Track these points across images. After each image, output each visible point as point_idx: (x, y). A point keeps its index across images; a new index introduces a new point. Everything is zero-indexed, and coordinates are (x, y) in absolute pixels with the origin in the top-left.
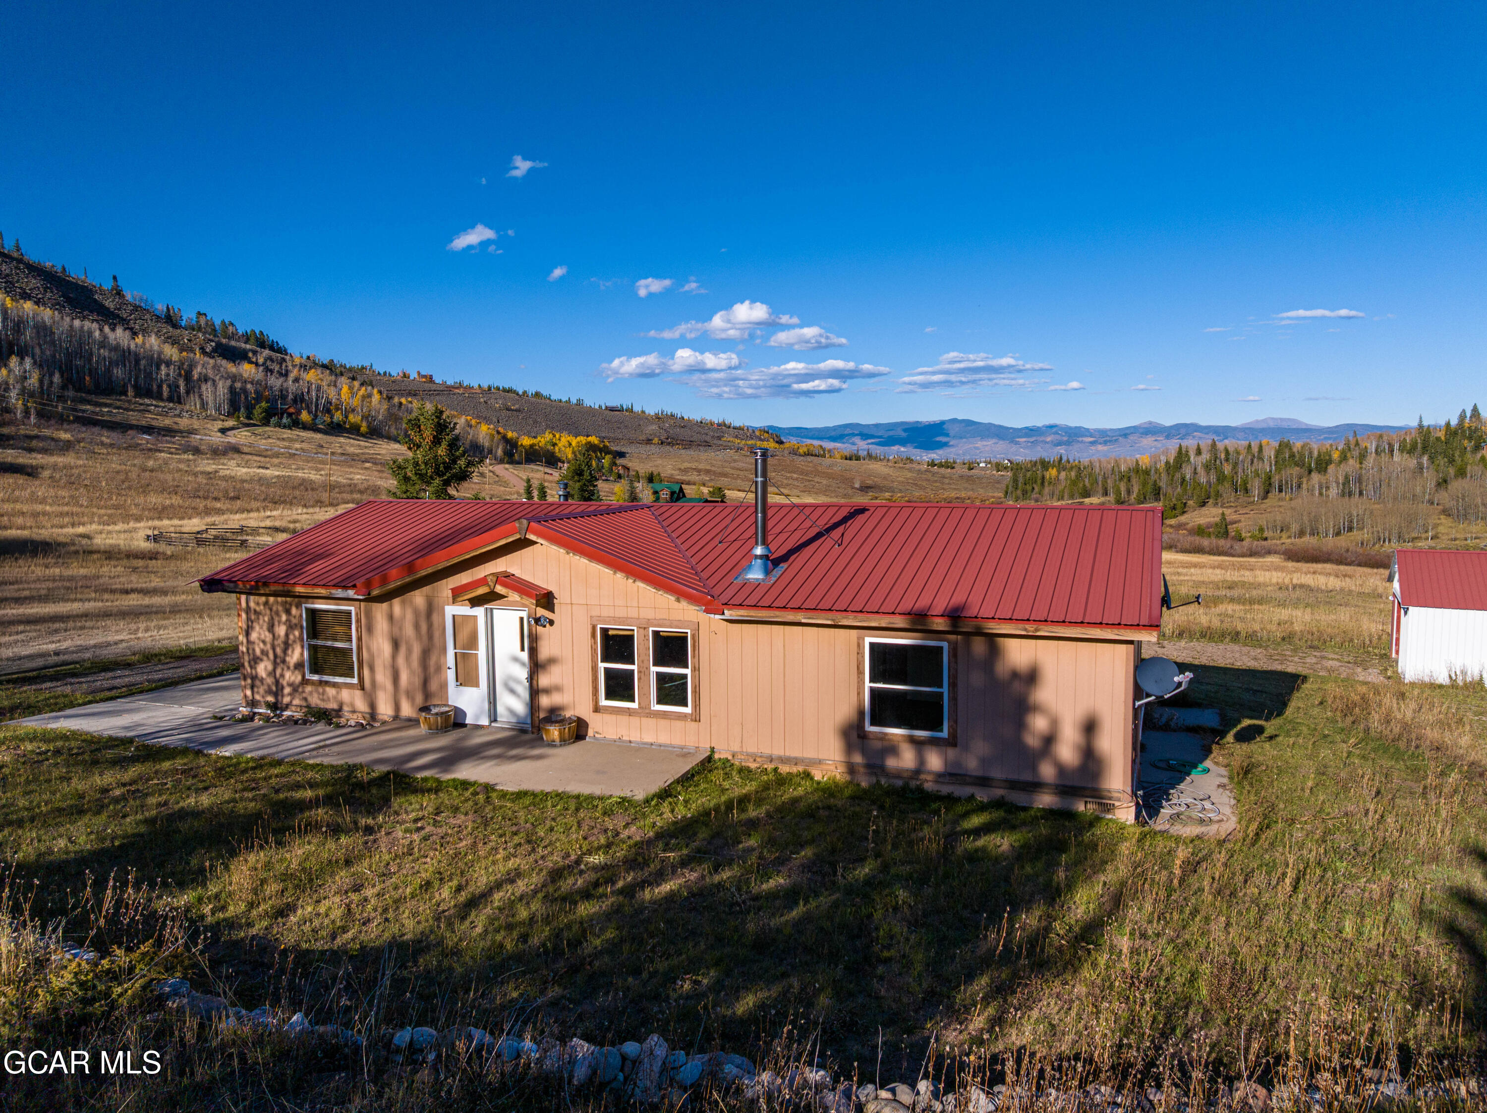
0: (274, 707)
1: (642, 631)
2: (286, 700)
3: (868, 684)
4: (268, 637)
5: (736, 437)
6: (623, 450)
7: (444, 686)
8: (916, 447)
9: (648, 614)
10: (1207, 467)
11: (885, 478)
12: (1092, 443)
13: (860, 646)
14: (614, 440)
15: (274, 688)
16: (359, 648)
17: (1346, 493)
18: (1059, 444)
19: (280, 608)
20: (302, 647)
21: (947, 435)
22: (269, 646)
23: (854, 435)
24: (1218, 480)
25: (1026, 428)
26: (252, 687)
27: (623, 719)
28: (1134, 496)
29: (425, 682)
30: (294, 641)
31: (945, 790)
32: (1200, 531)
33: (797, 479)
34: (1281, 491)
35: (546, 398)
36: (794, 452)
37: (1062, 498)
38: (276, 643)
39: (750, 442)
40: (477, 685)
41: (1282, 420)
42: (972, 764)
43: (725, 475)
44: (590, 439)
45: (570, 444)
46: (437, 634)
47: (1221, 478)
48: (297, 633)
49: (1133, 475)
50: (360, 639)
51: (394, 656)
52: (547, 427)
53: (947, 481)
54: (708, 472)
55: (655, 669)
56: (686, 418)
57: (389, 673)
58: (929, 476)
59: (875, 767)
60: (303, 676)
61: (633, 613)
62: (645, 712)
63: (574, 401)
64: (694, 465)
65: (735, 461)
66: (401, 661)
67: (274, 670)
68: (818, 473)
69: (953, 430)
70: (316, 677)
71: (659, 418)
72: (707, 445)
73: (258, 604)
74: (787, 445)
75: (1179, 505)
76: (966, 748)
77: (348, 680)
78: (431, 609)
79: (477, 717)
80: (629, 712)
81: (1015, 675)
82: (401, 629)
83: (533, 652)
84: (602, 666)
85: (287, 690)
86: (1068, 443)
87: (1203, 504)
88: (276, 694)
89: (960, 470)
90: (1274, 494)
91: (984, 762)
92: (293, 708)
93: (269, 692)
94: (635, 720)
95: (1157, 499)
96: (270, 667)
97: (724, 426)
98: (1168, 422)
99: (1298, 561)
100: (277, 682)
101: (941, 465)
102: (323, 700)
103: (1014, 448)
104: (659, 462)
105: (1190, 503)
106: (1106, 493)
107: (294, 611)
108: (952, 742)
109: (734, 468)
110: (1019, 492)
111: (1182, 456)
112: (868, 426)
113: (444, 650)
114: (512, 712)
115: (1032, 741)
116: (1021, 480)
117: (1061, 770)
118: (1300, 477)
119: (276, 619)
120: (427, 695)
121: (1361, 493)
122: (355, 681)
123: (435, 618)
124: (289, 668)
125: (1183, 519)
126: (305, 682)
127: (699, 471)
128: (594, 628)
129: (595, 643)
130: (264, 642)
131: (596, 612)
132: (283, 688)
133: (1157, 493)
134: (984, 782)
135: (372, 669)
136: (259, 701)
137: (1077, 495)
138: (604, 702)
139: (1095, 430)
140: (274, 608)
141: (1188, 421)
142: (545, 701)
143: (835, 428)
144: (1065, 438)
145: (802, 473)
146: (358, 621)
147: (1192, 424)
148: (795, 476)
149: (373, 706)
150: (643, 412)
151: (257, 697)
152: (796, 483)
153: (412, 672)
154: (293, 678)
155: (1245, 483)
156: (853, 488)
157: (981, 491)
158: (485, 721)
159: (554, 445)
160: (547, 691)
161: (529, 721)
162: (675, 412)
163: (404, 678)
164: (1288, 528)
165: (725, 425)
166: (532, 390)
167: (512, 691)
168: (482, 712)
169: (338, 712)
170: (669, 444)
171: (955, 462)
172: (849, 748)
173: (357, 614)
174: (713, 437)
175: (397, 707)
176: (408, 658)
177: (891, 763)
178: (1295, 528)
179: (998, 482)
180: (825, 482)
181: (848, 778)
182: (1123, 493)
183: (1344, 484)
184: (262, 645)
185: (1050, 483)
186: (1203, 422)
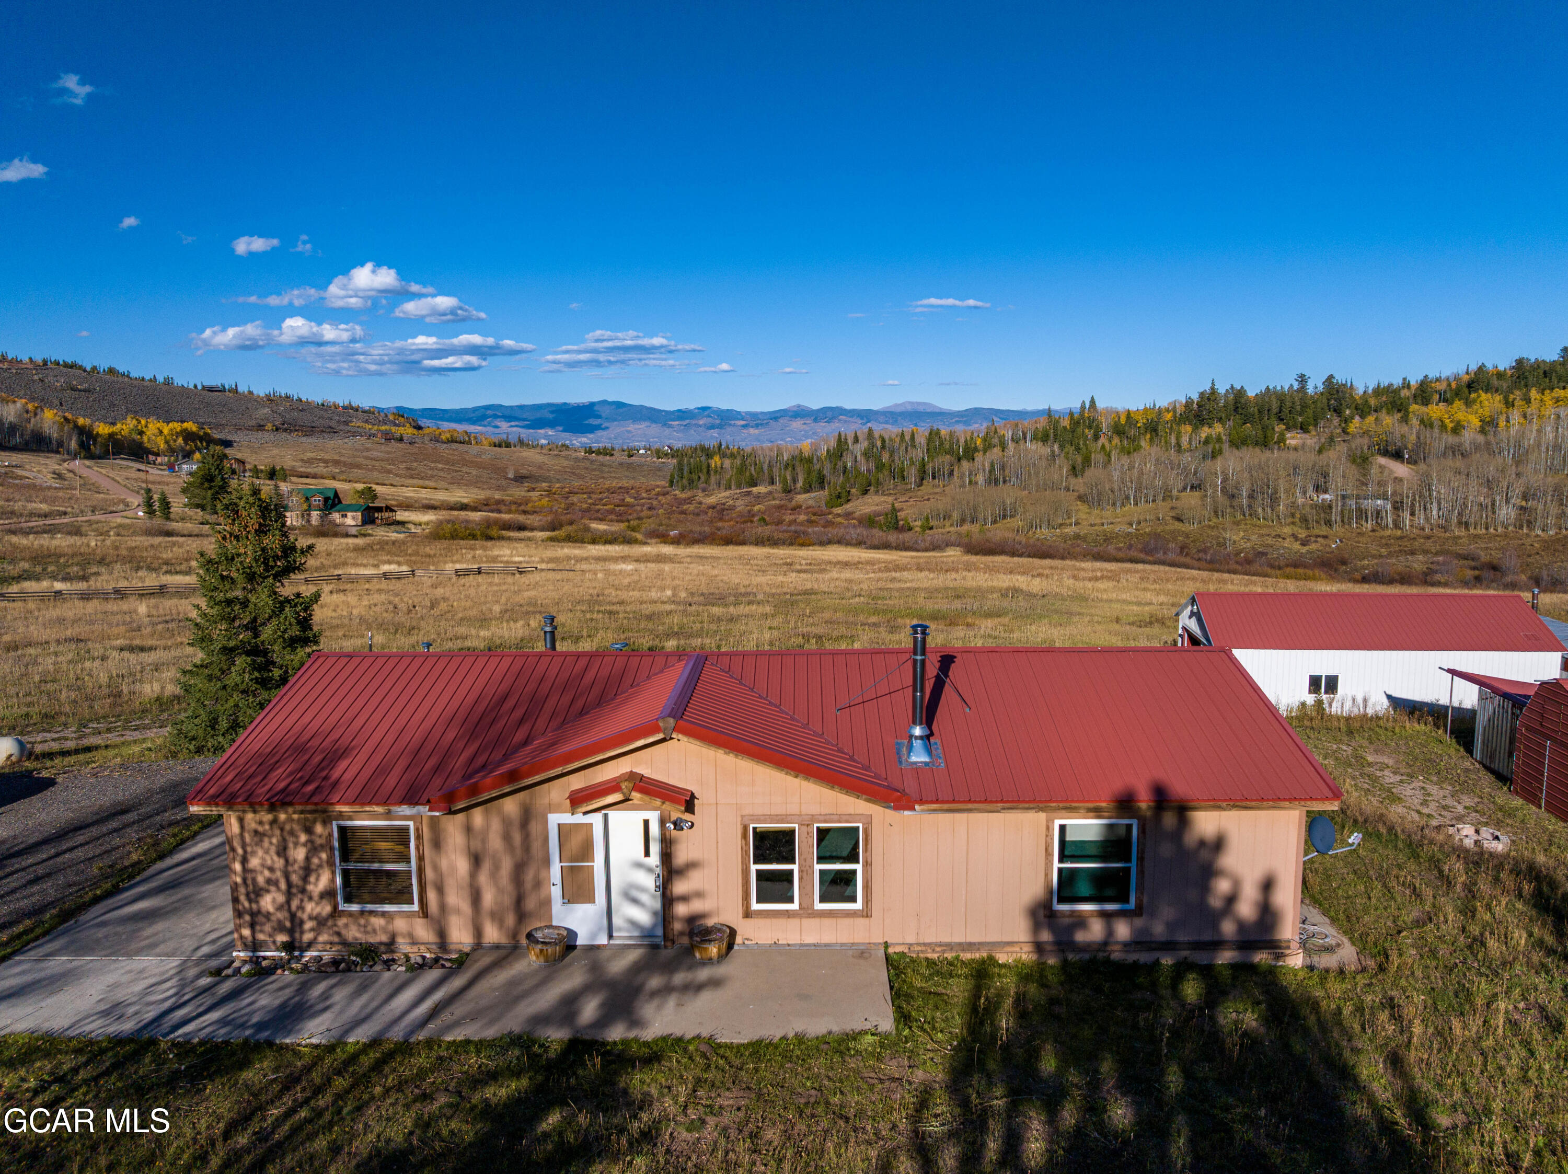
0: (289, 947)
1: (804, 828)
2: (307, 937)
3: (1056, 865)
4: (279, 863)
5: (367, 422)
6: (229, 438)
7: (547, 902)
8: (564, 431)
9: (814, 810)
10: (866, 454)
11: (540, 467)
12: (744, 426)
13: (1049, 828)
14: (218, 426)
15: (288, 924)
16: (421, 870)
17: (992, 481)
18: (712, 427)
19: (296, 827)
20: (333, 873)
21: (599, 417)
22: (279, 874)
23: (496, 417)
24: (877, 468)
25: (679, 411)
26: (252, 926)
27: (782, 922)
28: (800, 484)
29: (519, 901)
30: (320, 866)
31: (1132, 957)
32: (869, 521)
33: (442, 470)
34: (934, 478)
35: (123, 375)
36: (436, 439)
37: (730, 488)
38: (290, 868)
39: (383, 428)
40: (591, 899)
41: (919, 403)
42: (1159, 930)
43: (358, 466)
44: (185, 425)
45: (161, 432)
46: (536, 846)
47: (880, 467)
48: (324, 856)
49: (797, 464)
50: (421, 858)
51: (473, 875)
52: (128, 411)
53: (606, 469)
54: (336, 463)
55: (818, 867)
56: (304, 399)
57: (466, 893)
58: (587, 464)
59: (1064, 943)
60: (335, 907)
61: (793, 809)
62: (807, 912)
63: (161, 379)
64: (319, 455)
65: (368, 449)
66: (483, 878)
67: (288, 902)
68: (466, 463)
69: (605, 411)
70: (355, 908)
71: (270, 400)
72: (333, 431)
73: (261, 823)
74: (426, 431)
75: (844, 494)
76: (1153, 915)
77: (405, 908)
78: (527, 816)
79: (594, 935)
80: (788, 914)
81: (1202, 843)
82: (484, 841)
83: (666, 856)
84: (754, 868)
85: (308, 925)
86: (720, 427)
87: (865, 492)
88: (291, 932)
89: (620, 458)
90: (929, 481)
91: (1171, 926)
92: (320, 947)
93: (280, 928)
94: (794, 923)
95: (823, 488)
96: (281, 898)
97: (351, 410)
98: (815, 407)
99: (977, 554)
100: (293, 916)
101: (599, 452)
102: (366, 933)
103: (667, 431)
104: (276, 451)
105: (853, 491)
106: (772, 482)
107: (319, 829)
108: (1138, 911)
109: (367, 458)
110: (685, 481)
111: (841, 442)
112: (511, 408)
113: (547, 862)
114: (633, 923)
115: (1215, 902)
116: (686, 469)
117: (1242, 926)
118: (951, 465)
119: (291, 840)
120: (522, 916)
121: (1005, 482)
122: (416, 907)
123: (534, 828)
124: (310, 898)
125: (848, 507)
126: (336, 913)
127: (326, 462)
128: (745, 829)
129: (747, 844)
130: (271, 869)
131: (747, 811)
132: (302, 922)
133: (822, 482)
134: (1168, 946)
135: (440, 890)
136: (265, 942)
137: (744, 484)
138: (755, 906)
139: (747, 413)
140: (288, 827)
141: (833, 404)
142: (681, 910)
143: (475, 409)
144: (718, 422)
145: (447, 463)
146: (419, 837)
147: (837, 408)
148: (440, 466)
149: (442, 934)
150: (251, 393)
151: (261, 937)
152: (442, 474)
153: (500, 890)
154: (318, 910)
155: (902, 470)
156: (507, 478)
157: (643, 479)
158: (603, 940)
159: (141, 433)
160: (684, 898)
161: (659, 932)
162: (290, 393)
163: (488, 898)
164: (950, 517)
165: (352, 408)
166: (103, 365)
167: (635, 901)
168: (600, 929)
169: (391, 945)
170: (285, 430)
171: (613, 449)
172: (1036, 927)
173: (417, 830)
174: (339, 422)
175: (478, 933)
176: (494, 874)
177: (1080, 937)
178: (956, 515)
179: (660, 470)
180: (474, 472)
181: (1034, 957)
182: (790, 482)
183: (990, 472)
184: (267, 873)
185: (716, 472)
186: (848, 406)
